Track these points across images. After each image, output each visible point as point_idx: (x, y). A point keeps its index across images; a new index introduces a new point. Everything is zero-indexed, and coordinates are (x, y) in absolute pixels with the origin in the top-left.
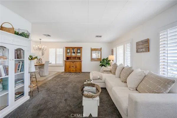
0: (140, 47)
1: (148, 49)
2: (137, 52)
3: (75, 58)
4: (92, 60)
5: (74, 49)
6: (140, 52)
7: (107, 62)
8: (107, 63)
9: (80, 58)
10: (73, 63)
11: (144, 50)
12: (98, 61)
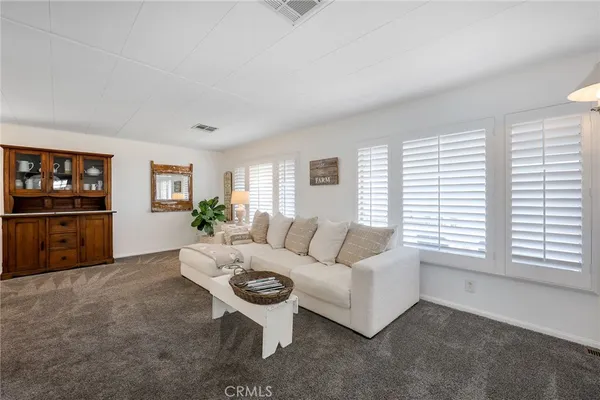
0: (321, 172)
1: (335, 180)
2: (313, 183)
3: (68, 200)
4: (157, 206)
5: (65, 159)
6: (320, 184)
7: (216, 212)
8: (216, 214)
9: (101, 202)
10: (63, 224)
11: (328, 180)
12: (179, 210)
